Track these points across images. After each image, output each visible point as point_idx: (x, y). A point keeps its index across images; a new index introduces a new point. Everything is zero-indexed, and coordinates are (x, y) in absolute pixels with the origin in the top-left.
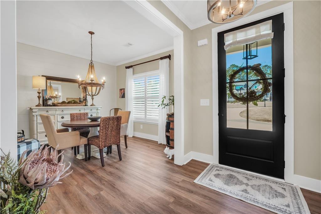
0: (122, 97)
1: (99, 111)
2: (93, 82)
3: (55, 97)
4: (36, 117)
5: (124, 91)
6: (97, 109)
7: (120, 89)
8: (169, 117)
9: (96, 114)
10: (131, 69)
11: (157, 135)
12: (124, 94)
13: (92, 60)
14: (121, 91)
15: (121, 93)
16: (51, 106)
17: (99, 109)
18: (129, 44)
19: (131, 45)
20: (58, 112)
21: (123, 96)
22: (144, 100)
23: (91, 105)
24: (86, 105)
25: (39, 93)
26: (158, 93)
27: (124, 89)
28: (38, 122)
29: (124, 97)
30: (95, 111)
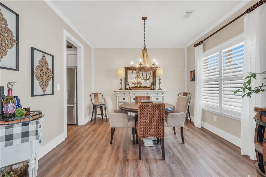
0: (192, 81)
1: (164, 95)
2: (142, 66)
3: (139, 83)
4: (118, 98)
5: (194, 73)
6: (163, 93)
7: (190, 72)
8: (261, 115)
9: (162, 97)
10: (201, 46)
11: (239, 136)
12: (194, 76)
13: (145, 45)
14: (191, 74)
15: (191, 75)
16: (129, 89)
17: (164, 93)
18: (187, 13)
19: (191, 13)
20: (131, 95)
21: (193, 79)
22: (218, 83)
23: (158, 89)
24: (154, 89)
25: (121, 80)
26: (242, 71)
27: (194, 71)
28: (119, 101)
29: (194, 81)
30: (161, 94)
